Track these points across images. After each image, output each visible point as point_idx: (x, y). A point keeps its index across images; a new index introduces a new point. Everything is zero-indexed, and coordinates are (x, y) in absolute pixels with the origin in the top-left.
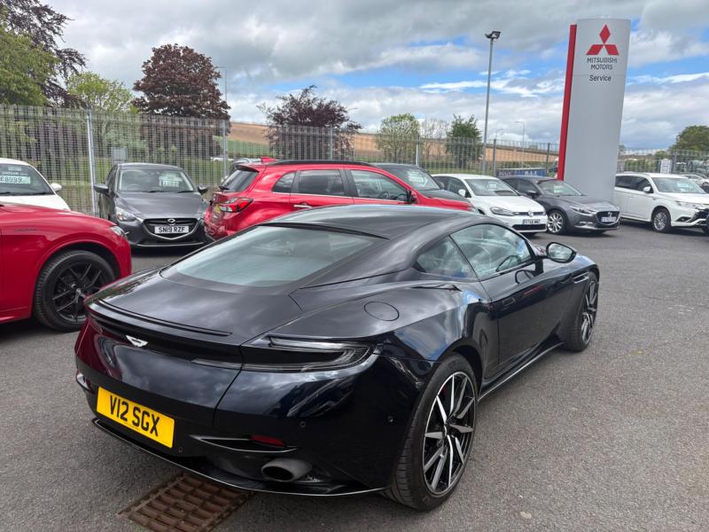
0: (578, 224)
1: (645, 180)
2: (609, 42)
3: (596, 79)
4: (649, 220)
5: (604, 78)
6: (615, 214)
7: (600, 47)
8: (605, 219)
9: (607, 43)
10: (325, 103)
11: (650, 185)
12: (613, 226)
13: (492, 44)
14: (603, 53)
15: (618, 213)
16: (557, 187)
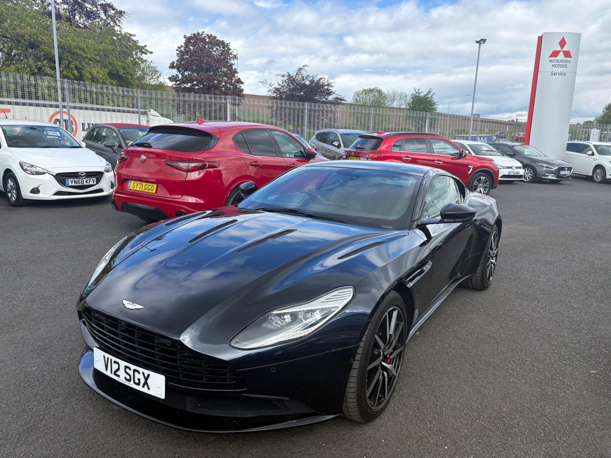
0: (544, 175)
1: (588, 146)
2: (565, 49)
3: (555, 74)
4: (591, 174)
5: (560, 74)
6: (570, 169)
7: (559, 52)
8: (562, 173)
9: (563, 50)
10: (316, 79)
11: (591, 150)
12: (568, 177)
13: (479, 47)
14: (561, 56)
15: (571, 168)
16: (527, 150)
